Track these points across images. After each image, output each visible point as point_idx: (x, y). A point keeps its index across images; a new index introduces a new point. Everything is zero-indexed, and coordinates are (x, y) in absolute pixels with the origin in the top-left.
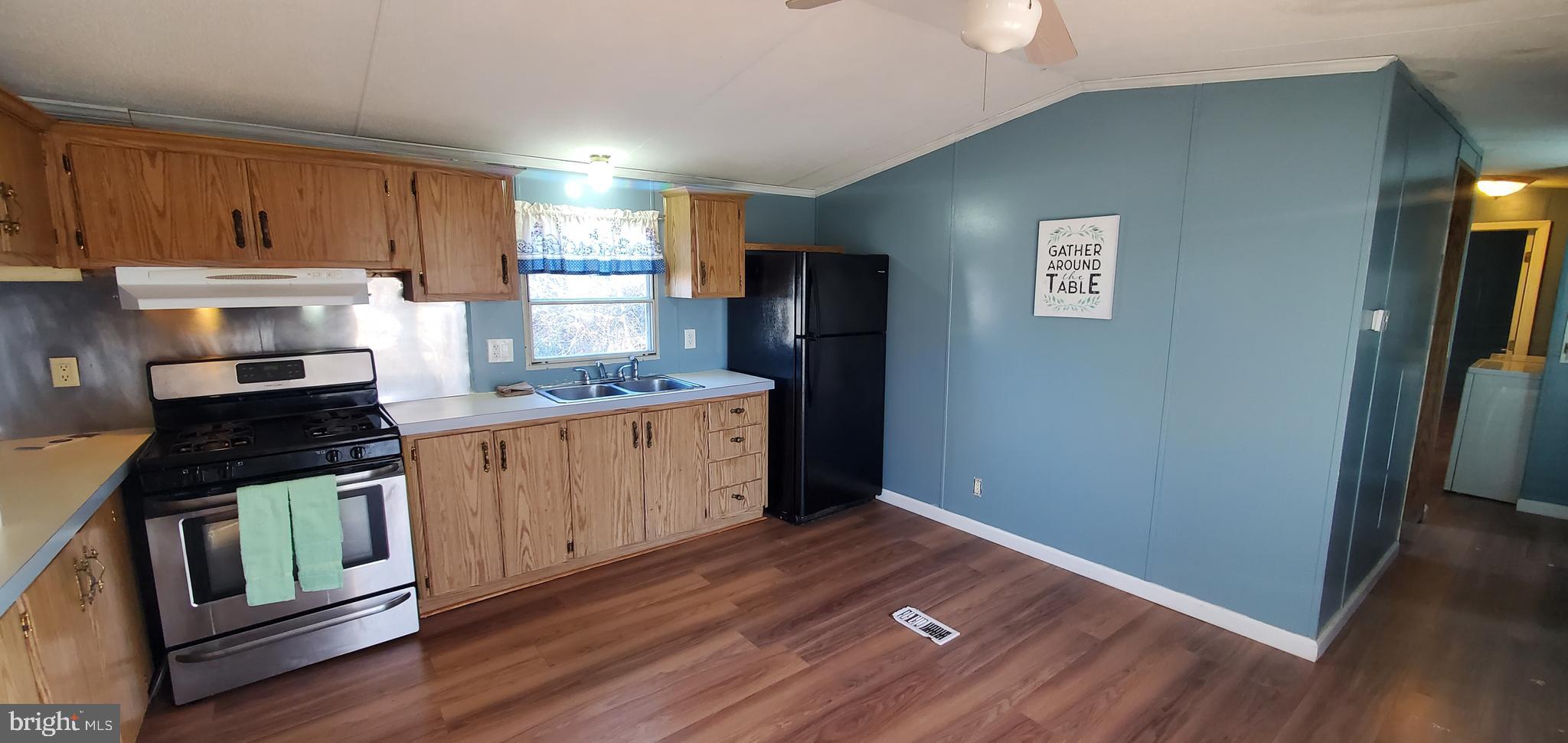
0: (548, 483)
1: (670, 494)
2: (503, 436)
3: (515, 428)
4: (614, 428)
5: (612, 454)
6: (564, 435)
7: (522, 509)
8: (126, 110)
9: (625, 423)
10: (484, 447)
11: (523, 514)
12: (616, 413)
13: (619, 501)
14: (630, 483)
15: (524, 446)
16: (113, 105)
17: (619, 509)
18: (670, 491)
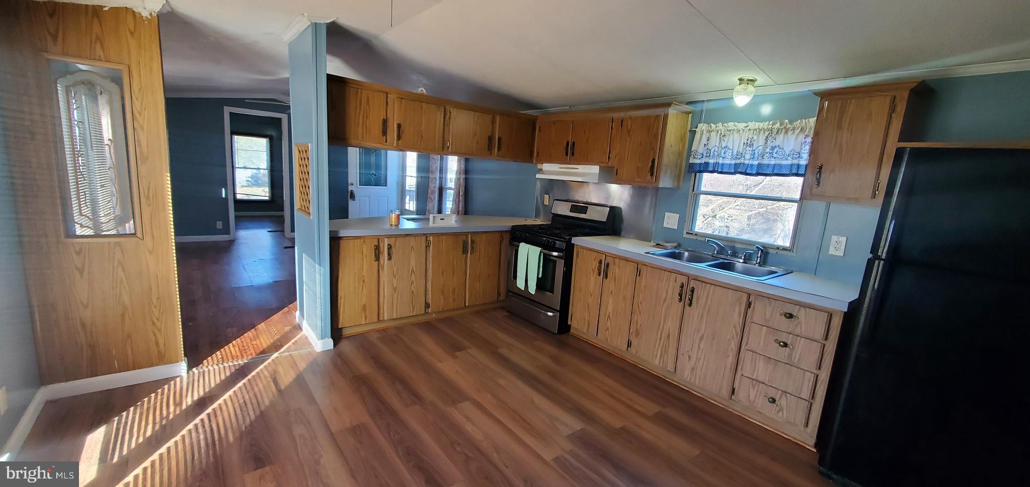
0: (624, 298)
1: (700, 352)
2: (609, 260)
3: (615, 257)
4: (668, 282)
5: (663, 299)
6: (639, 272)
7: (610, 306)
8: (568, 107)
9: (676, 281)
10: (600, 262)
11: (610, 309)
12: (673, 271)
13: (661, 334)
14: (671, 325)
15: (617, 269)
16: (564, 107)
17: (661, 339)
18: (701, 349)
